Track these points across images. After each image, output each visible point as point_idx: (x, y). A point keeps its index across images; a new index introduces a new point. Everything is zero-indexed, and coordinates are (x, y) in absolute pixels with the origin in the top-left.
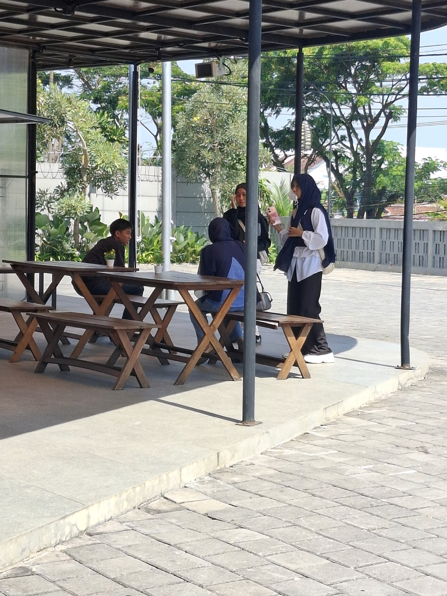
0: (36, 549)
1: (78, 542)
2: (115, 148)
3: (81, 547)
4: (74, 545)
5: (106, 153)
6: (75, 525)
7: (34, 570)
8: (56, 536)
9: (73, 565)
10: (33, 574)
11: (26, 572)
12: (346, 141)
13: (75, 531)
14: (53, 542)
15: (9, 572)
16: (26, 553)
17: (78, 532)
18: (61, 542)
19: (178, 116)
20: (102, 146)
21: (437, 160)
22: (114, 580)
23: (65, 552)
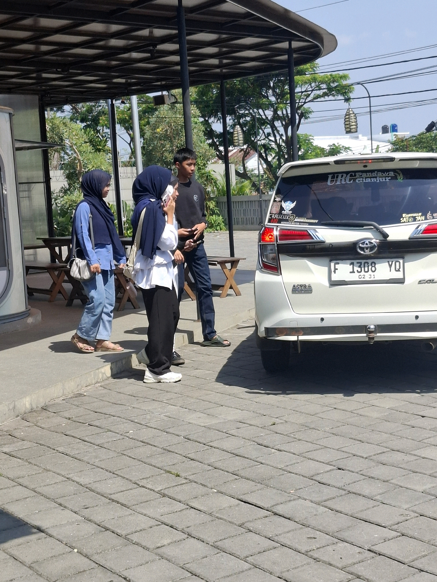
0: (85, 385)
1: (107, 382)
2: (101, 156)
3: (109, 384)
4: (105, 383)
5: (95, 160)
6: (105, 373)
7: (85, 394)
8: (95, 379)
9: (105, 391)
10: (85, 396)
11: (80, 395)
12: (271, 136)
13: (105, 377)
14: (93, 382)
15: (72, 396)
16: (80, 387)
17: (106, 377)
18: (97, 382)
19: (145, 129)
20: (91, 156)
21: (339, 145)
22: (129, 395)
23: (101, 386)
